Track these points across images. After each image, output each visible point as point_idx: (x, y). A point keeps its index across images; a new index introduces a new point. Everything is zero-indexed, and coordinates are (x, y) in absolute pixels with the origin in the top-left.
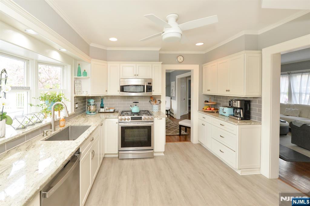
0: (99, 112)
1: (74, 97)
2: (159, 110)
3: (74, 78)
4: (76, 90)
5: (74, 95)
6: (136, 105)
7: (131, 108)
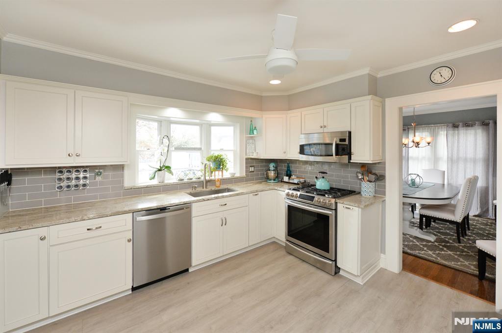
0: (282, 181)
1: (246, 159)
2: (375, 194)
3: (246, 137)
4: (247, 151)
5: (245, 157)
6: (323, 177)
7: (316, 180)
